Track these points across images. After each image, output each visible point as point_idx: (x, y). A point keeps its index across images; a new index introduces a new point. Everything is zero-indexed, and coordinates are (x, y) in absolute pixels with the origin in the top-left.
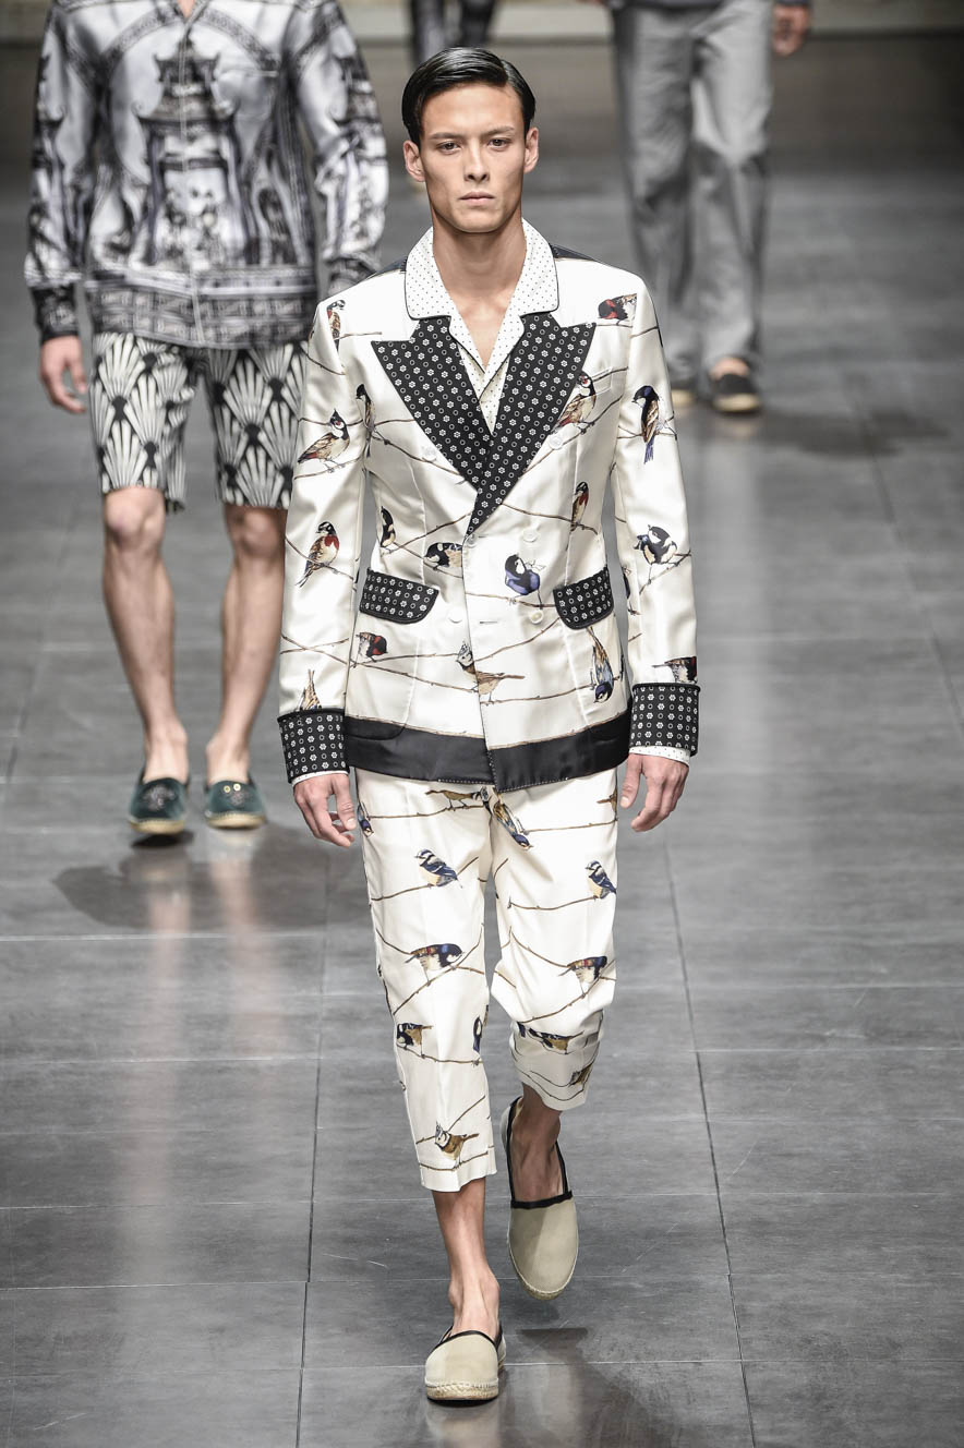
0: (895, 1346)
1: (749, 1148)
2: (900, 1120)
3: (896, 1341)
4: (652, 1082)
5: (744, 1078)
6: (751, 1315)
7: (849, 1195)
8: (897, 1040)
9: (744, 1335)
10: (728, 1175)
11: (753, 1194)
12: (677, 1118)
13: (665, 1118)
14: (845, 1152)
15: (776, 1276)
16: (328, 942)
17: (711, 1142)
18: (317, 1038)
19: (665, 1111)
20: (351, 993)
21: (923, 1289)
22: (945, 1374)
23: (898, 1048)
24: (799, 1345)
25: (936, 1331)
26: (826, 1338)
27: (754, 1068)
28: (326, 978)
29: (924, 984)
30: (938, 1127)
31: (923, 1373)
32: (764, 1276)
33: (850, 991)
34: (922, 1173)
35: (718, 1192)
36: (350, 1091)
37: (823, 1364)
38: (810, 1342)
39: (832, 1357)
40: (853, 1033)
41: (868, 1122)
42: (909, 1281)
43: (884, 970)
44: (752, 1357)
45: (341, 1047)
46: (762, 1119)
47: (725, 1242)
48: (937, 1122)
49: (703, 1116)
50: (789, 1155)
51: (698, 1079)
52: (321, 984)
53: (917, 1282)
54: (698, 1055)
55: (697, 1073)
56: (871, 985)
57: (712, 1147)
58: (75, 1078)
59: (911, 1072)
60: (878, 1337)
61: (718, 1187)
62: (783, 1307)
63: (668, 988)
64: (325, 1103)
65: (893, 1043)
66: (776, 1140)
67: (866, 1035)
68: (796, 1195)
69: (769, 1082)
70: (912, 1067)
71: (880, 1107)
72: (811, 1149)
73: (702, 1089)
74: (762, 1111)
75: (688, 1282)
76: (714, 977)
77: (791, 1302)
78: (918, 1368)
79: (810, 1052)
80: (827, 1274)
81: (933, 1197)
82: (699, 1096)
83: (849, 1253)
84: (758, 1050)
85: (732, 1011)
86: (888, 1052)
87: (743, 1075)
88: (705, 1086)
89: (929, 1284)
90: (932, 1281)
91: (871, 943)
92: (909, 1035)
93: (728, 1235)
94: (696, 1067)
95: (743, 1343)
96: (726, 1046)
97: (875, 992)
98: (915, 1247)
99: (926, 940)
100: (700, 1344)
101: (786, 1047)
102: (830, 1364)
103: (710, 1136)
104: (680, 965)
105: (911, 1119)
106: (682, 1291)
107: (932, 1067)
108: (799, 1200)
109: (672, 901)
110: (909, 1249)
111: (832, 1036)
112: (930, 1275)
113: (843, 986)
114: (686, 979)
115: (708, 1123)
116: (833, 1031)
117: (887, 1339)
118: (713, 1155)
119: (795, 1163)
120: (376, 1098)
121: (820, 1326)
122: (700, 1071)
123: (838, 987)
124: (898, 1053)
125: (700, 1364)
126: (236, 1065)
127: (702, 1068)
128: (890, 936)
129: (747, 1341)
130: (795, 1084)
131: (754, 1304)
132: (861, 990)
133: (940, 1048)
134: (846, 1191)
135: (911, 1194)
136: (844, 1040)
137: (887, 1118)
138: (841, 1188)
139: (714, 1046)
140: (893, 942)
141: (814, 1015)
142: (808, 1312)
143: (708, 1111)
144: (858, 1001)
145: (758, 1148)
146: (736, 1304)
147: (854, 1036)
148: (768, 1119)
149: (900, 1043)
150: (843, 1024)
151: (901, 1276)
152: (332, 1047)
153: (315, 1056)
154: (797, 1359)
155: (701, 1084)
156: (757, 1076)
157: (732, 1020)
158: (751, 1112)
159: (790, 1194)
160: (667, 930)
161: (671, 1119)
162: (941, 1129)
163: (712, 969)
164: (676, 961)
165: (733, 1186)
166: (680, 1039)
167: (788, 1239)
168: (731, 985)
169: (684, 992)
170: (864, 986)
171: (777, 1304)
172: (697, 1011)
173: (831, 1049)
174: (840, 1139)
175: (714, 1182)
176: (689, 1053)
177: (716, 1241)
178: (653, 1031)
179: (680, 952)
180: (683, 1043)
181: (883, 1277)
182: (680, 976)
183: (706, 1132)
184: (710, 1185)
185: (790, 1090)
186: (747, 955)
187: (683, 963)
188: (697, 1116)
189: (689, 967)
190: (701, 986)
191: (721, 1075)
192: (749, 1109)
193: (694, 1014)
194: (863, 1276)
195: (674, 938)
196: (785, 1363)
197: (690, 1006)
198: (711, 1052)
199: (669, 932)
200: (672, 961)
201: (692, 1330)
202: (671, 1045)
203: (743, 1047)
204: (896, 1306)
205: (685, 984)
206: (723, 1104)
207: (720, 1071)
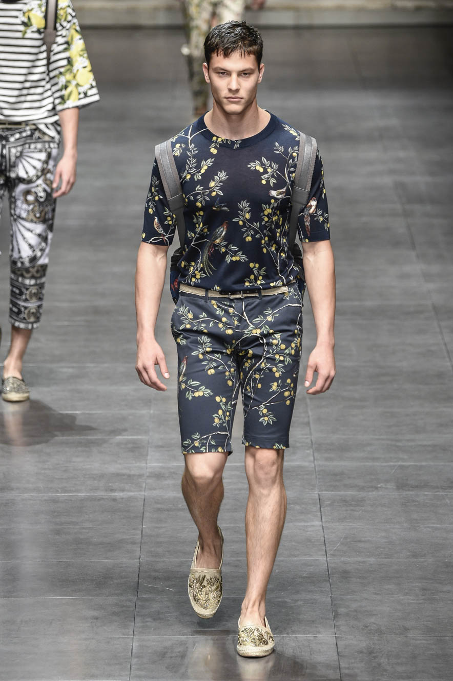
0: (406, 629)
1: (341, 538)
2: (412, 526)
3: (407, 627)
4: (297, 507)
5: (340, 506)
6: (340, 615)
7: (387, 560)
8: (411, 489)
9: (337, 624)
10: (331, 550)
11: (342, 559)
12: (309, 524)
13: (303, 524)
14: (384, 540)
15: (352, 597)
16: (150, 441)
17: (325, 535)
18: (144, 485)
19: (305, 521)
20: (160, 465)
21: (420, 603)
22: (429, 642)
23: (411, 493)
24: (362, 629)
25: (425, 623)
26: (375, 625)
27: (345, 501)
28: (149, 457)
29: (424, 464)
30: (429, 529)
31: (419, 642)
32: (347, 597)
33: (390, 466)
34: (421, 551)
35: (327, 558)
36: (159, 510)
37: (372, 637)
38: (367, 627)
39: (377, 634)
40: (391, 486)
41: (397, 526)
42: (413, 600)
43: (406, 457)
44: (340, 634)
45: (155, 489)
46: (348, 524)
47: (329, 581)
48: (428, 527)
49: (321, 523)
50: (360, 541)
51: (319, 506)
52: (147, 460)
53: (418, 600)
54: (319, 494)
55: (318, 503)
56: (400, 463)
57: (324, 537)
58: (32, 502)
59: (417, 503)
60: (398, 625)
61: (327, 556)
62: (356, 611)
63: (306, 464)
64: (147, 514)
65: (409, 490)
66: (354, 534)
67: (397, 486)
68: (363, 560)
69: (352, 508)
71: (402, 519)
72: (369, 538)
73: (321, 510)
74: (348, 521)
75: (311, 599)
76: (327, 459)
77: (359, 609)
78: (416, 640)
79: (371, 494)
80: (375, 596)
81: (426, 561)
82: (319, 514)
83: (387, 587)
84: (348, 493)
85: (335, 475)
86: (406, 495)
87: (340, 504)
89: (422, 601)
90: (423, 599)
91: (399, 444)
92: (417, 487)
93: (331, 578)
94: (318, 501)
95: (337, 628)
96: (332, 491)
97: (401, 467)
98: (417, 584)
99: (425, 443)
100: (317, 627)
101: (359, 492)
102: (376, 637)
103: (323, 531)
104: (312, 453)
105: (416, 525)
106: (309, 603)
107: (427, 501)
108: (364, 562)
109: (308, 424)
110: (414, 585)
111: (381, 487)
112: (423, 597)
113: (387, 464)
114: (314, 460)
115: (323, 527)
116: (382, 484)
117: (403, 626)
118: (325, 541)
119: (362, 545)
120: (171, 513)
121: (372, 620)
123: (384, 464)
124: (412, 495)
125: (316, 637)
126: (106, 497)
127: (321, 501)
128: (408, 441)
129: (338, 626)
130: (363, 508)
131: (342, 609)
132: (395, 466)
133: (431, 493)
134: (386, 558)
135: (415, 560)
136: (386, 488)
137: (405, 525)
138: (384, 557)
139: (326, 491)
140: (410, 444)
141: (373, 477)
142: (367, 613)
143: (323, 520)
144: (393, 471)
145: (346, 538)
146: (333, 609)
148: (350, 524)
149: (412, 491)
150: (387, 481)
151: (410, 597)
152: (150, 489)
153: (143, 493)
154: (361, 635)
155: (320, 508)
156: (346, 505)
157: (335, 479)
158: (343, 522)
159: (360, 559)
160: (306, 437)
161: (306, 524)
162: (430, 530)
163: (327, 455)
164: (310, 452)
165: (334, 555)
166: (311, 487)
167: (358, 580)
168: (336, 463)
169: (314, 466)
170: (396, 464)
171: (352, 609)
172: (319, 475)
173: (381, 493)
174: (383, 534)
175: (325, 553)
176: (315, 494)
177: (325, 581)
178: (298, 483)
179: (312, 447)
180: (312, 489)
181: (402, 598)
182: (312, 458)
183: (322, 531)
184: (323, 555)
185: (361, 511)
186: (343, 449)
187: (313, 452)
188: (318, 523)
189: (316, 454)
190: (321, 463)
191: (329, 504)
192: (341, 520)
193: (317, 476)
194: (392, 597)
195: (309, 441)
196: (355, 637)
197: (316, 472)
198: (325, 493)
199: (307, 438)
200: (308, 452)
201: (313, 621)
202: (307, 490)
203: (340, 491)
204: (407, 611)
205: (314, 462)
206: (330, 517)
207: (329, 503)
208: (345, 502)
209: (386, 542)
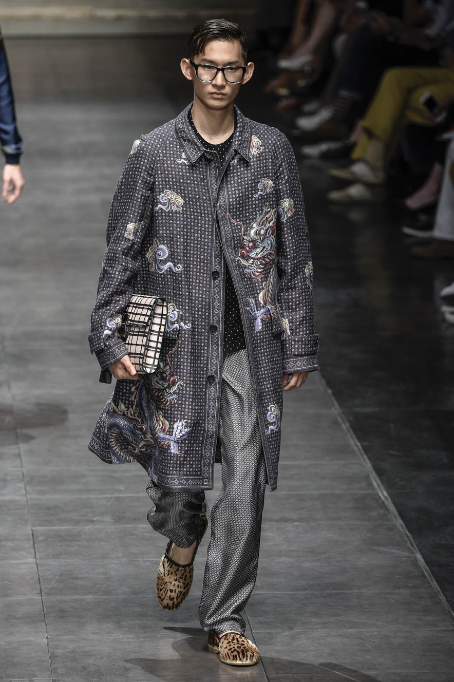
0: (127, 670)
1: (57, 575)
2: (130, 561)
4: (10, 544)
6: (57, 656)
7: (105, 597)
8: (128, 521)
9: (55, 666)
10: (47, 588)
11: (59, 597)
12: (22, 561)
13: (15, 561)
14: (103, 577)
15: (69, 637)
17: (39, 572)
19: (17, 559)
21: (140, 642)
23: (129, 526)
24: (80, 670)
25: (146, 663)
26: (94, 667)
29: (141, 495)
32: (64, 637)
33: (106, 498)
34: (140, 586)
35: (42, 597)
37: (92, 679)
38: (85, 669)
39: (96, 676)
40: (107, 519)
41: (115, 561)
42: (134, 638)
43: (122, 488)
44: (57, 677)
46: (63, 561)
47: (45, 621)
48: (147, 561)
49: (35, 560)
50: (76, 578)
51: (32, 542)
53: (137, 638)
54: (32, 530)
55: (32, 539)
56: (116, 495)
57: (39, 575)
59: (135, 537)
60: (119, 666)
61: (41, 595)
62: (73, 652)
63: (18, 498)
65: (126, 523)
66: (70, 571)
67: (114, 519)
68: (80, 597)
69: (67, 543)
70: (135, 535)
71: (120, 554)
72: (87, 575)
73: (34, 547)
74: (63, 557)
75: (26, 641)
76: (41, 492)
77: (77, 650)
79: (86, 528)
80: (94, 636)
81: (145, 597)
82: (33, 550)
83: (105, 625)
84: (62, 527)
85: (49, 509)
86: (124, 528)
87: (54, 540)
88: (36, 545)
89: (142, 640)
90: (145, 638)
91: (116, 475)
92: (135, 519)
93: (46, 618)
94: (32, 536)
95: (54, 670)
96: (45, 526)
97: (118, 499)
98: (137, 622)
100: (32, 671)
101: (74, 526)
102: (95, 679)
103: (38, 569)
104: (23, 486)
105: (135, 559)
106: (24, 645)
107: (145, 534)
108: (81, 600)
109: (19, 455)
110: (134, 622)
111: (97, 521)
112: (144, 635)
113: (104, 496)
114: (26, 493)
115: (37, 563)
116: (98, 518)
117: (123, 666)
118: (39, 579)
119: (79, 582)
121: (91, 661)
122: (33, 538)
123: (100, 496)
124: (129, 528)
125: (32, 680)
127: (34, 537)
128: (125, 471)
129: (55, 669)
130: (79, 543)
131: (59, 651)
132: (111, 498)
134: (104, 595)
135: (135, 596)
136: (102, 522)
137: (123, 560)
138: (101, 594)
139: (40, 526)
140: (127, 474)
141: (88, 510)
142: (85, 654)
143: (37, 557)
144: (110, 503)
145: (61, 575)
146: (50, 651)
147: (107, 520)
148: (66, 561)
149: (129, 524)
150: (102, 514)
151: (130, 636)
154: (79, 677)
155: (34, 544)
156: (61, 540)
157: (49, 513)
158: (58, 558)
159: (76, 597)
160: (17, 469)
161: (19, 562)
162: (149, 564)
163: (39, 488)
164: (21, 485)
165: (48, 594)
166: (24, 523)
167: (76, 619)
168: (48, 496)
169: (25, 500)
170: (112, 496)
171: (70, 650)
172: (32, 509)
173: (97, 527)
174: (101, 570)
175: (40, 592)
176: (28, 529)
177: (42, 621)
178: (10, 519)
179: (23, 481)
180: (25, 525)
181: (121, 636)
182: (24, 492)
183: (36, 568)
184: (39, 594)
185: (76, 547)
186: (56, 481)
187: (25, 486)
188: (31, 560)
189: (28, 488)
190: (33, 496)
191: (43, 540)
192: (57, 556)
193: (30, 511)
194: (111, 636)
195: (20, 473)
196: (73, 679)
197: (28, 507)
198: (40, 529)
199: (18, 471)
200: (19, 485)
201: (28, 664)
202: (19, 526)
203: (54, 526)
204: (127, 651)
205: (26, 496)
206: (44, 554)
207: (43, 538)
208: (60, 537)
209: (105, 578)
